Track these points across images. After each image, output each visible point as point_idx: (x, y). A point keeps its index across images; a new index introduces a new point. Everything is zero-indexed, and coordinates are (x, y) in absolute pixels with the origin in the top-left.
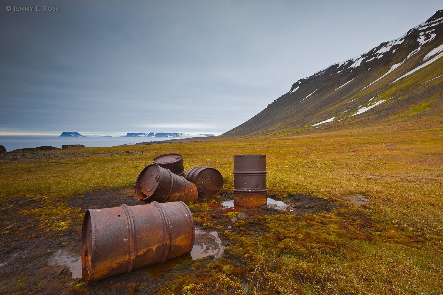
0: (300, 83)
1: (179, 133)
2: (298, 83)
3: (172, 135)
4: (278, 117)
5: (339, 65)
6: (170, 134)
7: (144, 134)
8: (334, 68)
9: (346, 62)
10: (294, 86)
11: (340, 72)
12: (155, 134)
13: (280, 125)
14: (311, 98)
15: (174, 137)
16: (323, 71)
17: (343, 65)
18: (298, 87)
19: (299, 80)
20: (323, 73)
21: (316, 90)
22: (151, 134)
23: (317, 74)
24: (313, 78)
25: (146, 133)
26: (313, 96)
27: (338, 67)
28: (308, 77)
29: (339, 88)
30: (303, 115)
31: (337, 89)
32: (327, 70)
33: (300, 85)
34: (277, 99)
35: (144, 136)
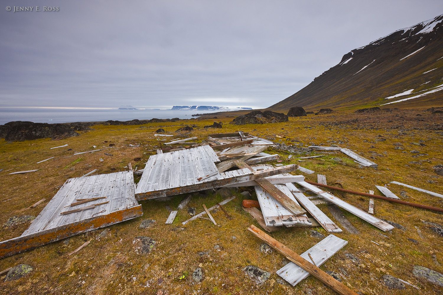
0: (353, 54)
1: (219, 106)
2: (350, 54)
3: (212, 108)
4: (331, 90)
5: (403, 31)
6: (210, 107)
7: (187, 107)
8: (397, 35)
9: (413, 27)
10: (345, 57)
11: (404, 39)
12: (197, 107)
13: (337, 98)
14: (368, 69)
15: (214, 110)
16: (383, 39)
17: (409, 31)
18: (351, 59)
19: (352, 51)
20: (383, 41)
21: (374, 60)
22: (194, 107)
23: (375, 42)
24: (369, 47)
25: (189, 106)
26: (370, 67)
27: (402, 34)
28: (362, 47)
29: (405, 57)
30: (363, 87)
31: (403, 59)
32: (387, 38)
33: (352, 56)
34: (325, 72)
35: (187, 109)
